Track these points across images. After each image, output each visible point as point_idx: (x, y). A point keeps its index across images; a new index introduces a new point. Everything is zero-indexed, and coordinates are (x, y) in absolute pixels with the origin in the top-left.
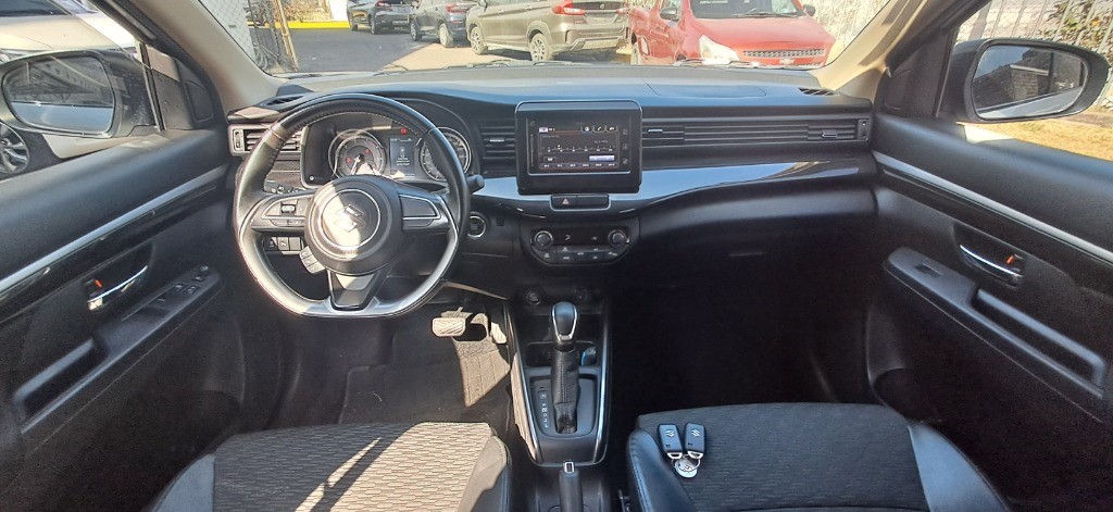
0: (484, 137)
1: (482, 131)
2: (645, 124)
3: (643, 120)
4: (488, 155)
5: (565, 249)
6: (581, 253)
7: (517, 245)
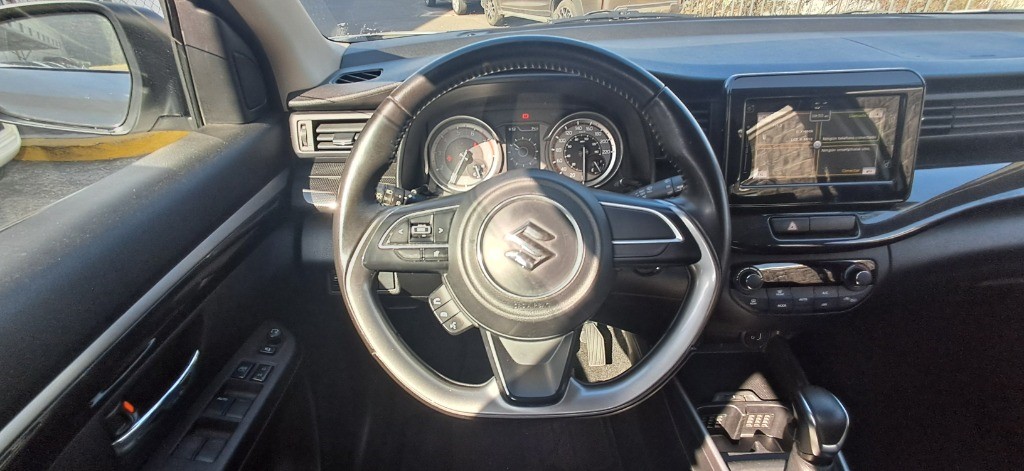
5: (780, 293)
6: (803, 299)
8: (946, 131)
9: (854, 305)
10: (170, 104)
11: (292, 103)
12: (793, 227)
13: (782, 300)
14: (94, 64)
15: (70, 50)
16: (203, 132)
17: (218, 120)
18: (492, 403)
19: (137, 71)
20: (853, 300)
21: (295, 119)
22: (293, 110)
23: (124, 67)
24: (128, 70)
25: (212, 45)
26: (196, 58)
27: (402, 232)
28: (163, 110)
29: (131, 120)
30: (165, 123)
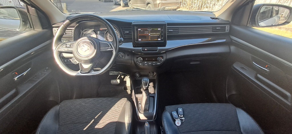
8: (178, 33)
10: (28, 25)
11: (53, 26)
12: (146, 50)
14: (14, 18)
15: (9, 15)
16: (34, 31)
17: (37, 28)
18: (78, 73)
19: (21, 19)
20: (159, 64)
21: (54, 29)
22: (54, 27)
23: (19, 19)
24: (20, 19)
25: (35, 14)
26: (32, 16)
27: (65, 46)
28: (27, 26)
29: (20, 28)
30: (27, 29)
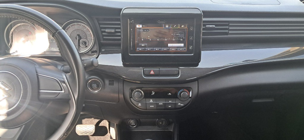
0: (101, 28)
1: (100, 24)
2: (204, 22)
3: (204, 19)
4: (104, 39)
5: (151, 101)
6: (161, 104)
7: (121, 96)
9: (183, 107)
12: (152, 73)
13: (151, 104)
20: (182, 105)
